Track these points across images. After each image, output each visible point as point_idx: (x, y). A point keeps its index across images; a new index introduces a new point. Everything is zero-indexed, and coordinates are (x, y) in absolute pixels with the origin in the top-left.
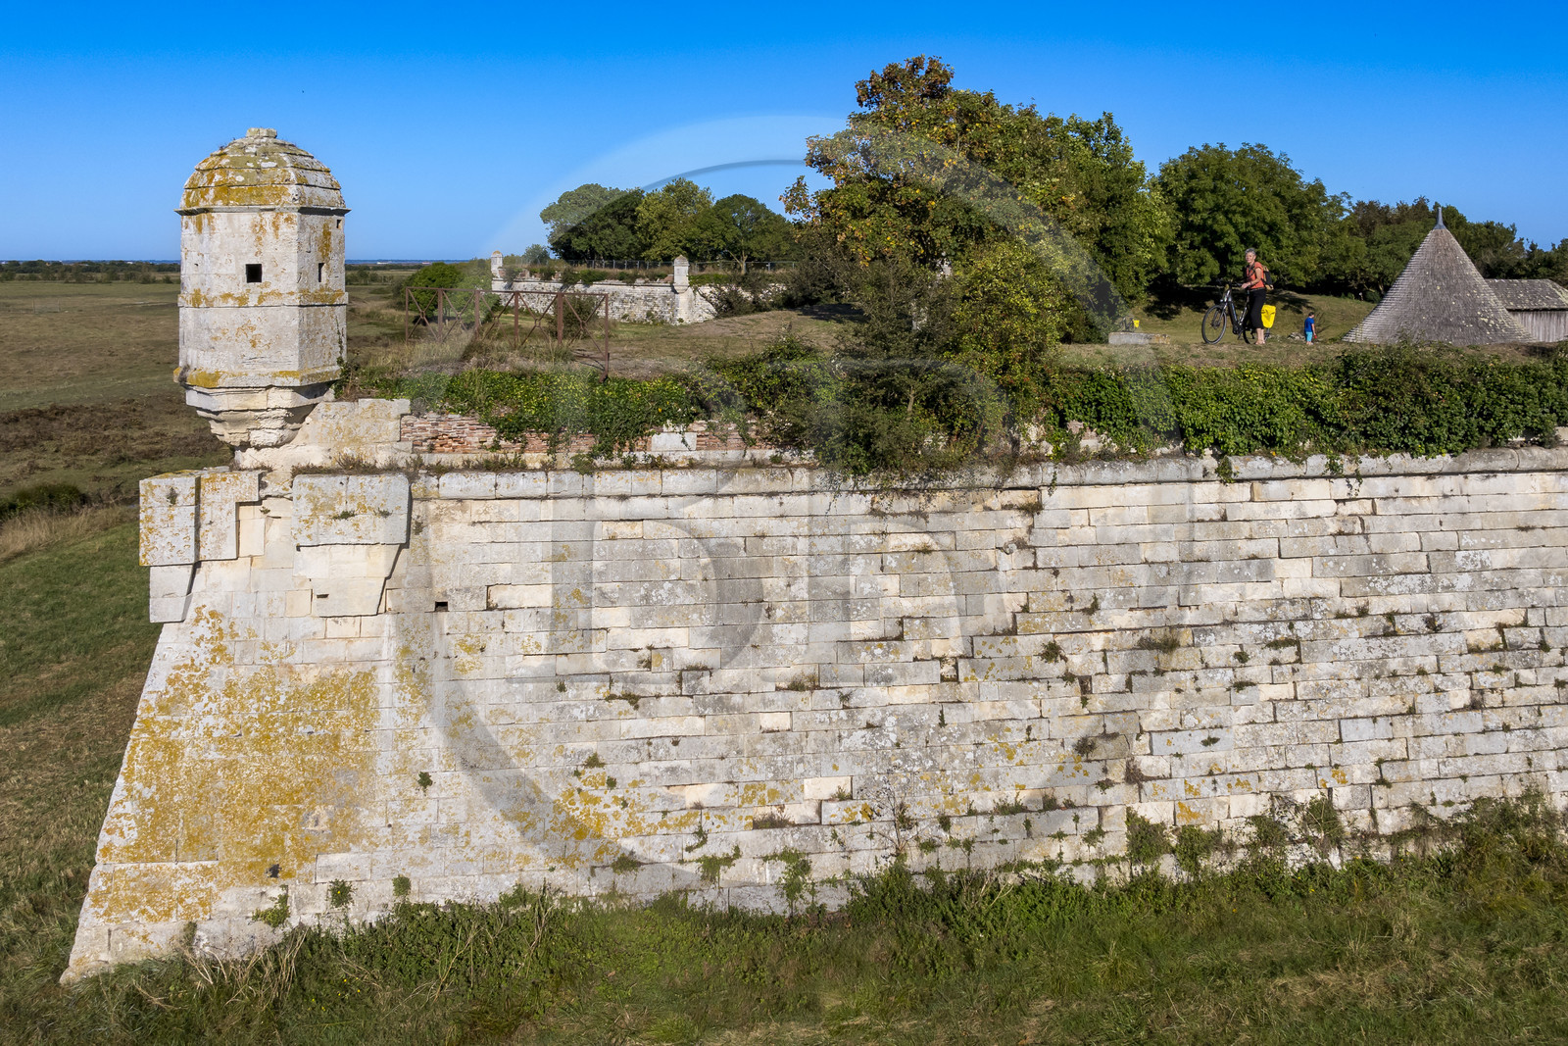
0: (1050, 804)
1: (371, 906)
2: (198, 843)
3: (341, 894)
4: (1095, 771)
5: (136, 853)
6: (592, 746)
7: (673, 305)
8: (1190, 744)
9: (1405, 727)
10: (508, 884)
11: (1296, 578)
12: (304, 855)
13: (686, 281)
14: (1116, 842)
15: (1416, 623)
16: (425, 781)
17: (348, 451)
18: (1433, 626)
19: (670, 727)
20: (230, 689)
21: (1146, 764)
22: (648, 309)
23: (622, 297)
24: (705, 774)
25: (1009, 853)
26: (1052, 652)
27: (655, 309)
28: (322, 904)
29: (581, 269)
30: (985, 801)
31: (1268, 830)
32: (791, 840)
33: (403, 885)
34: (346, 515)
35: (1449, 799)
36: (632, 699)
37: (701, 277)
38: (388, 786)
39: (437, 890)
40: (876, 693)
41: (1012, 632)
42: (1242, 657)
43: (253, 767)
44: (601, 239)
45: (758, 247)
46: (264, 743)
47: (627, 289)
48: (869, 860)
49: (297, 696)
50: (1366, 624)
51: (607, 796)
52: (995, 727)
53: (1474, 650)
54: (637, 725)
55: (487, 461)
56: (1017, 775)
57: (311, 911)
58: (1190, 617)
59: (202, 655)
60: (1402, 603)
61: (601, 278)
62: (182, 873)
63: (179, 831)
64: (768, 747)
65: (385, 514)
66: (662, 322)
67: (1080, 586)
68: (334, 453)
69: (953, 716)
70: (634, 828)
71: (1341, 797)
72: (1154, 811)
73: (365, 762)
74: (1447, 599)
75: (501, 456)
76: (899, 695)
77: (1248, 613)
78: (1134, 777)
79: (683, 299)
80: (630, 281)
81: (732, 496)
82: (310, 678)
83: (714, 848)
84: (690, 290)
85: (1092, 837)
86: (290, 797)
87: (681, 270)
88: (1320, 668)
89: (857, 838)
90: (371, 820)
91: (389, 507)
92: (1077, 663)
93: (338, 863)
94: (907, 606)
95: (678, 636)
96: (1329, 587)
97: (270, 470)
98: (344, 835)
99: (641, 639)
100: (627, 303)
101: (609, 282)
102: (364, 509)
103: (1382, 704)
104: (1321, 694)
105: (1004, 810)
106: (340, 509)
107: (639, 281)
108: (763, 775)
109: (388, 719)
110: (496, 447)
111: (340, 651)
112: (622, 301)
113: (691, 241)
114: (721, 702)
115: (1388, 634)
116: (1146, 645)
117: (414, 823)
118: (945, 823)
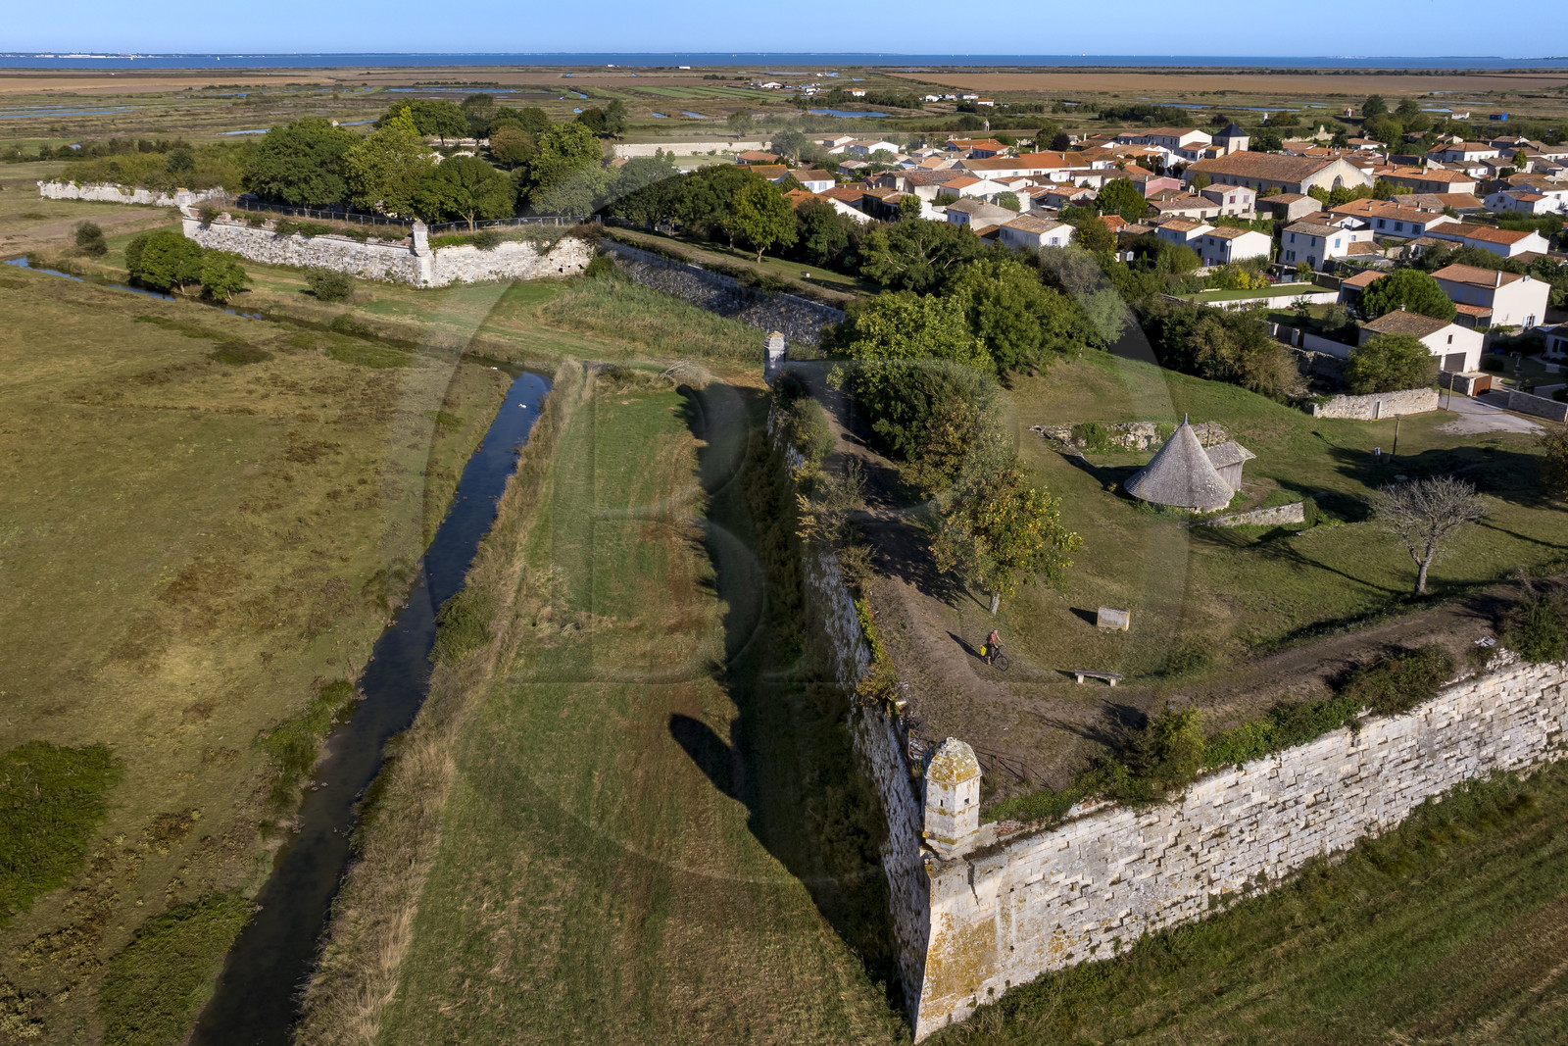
0: (1187, 898)
1: (1000, 991)
2: (949, 989)
3: (991, 991)
4: (1199, 884)
5: (932, 998)
6: (1056, 922)
7: (415, 267)
8: (1227, 868)
9: (1287, 841)
10: (1037, 973)
11: (1257, 797)
12: (979, 983)
13: (427, 244)
14: (1205, 906)
15: (1292, 803)
16: (1012, 948)
18: (1297, 803)
19: (1078, 908)
20: (954, 938)
21: (1214, 876)
22: (386, 268)
23: (353, 252)
24: (1090, 920)
25: (1175, 919)
26: (1188, 848)
27: (394, 269)
28: (985, 996)
29: (296, 219)
30: (1168, 904)
31: (1247, 887)
32: (1115, 933)
33: (1008, 983)
35: (1297, 860)
36: (1069, 903)
37: (439, 239)
38: (1001, 953)
39: (1016, 982)
40: (1139, 877)
41: (1176, 844)
42: (1241, 832)
43: (962, 959)
45: (486, 207)
46: (965, 951)
47: (359, 246)
48: (1137, 934)
49: (973, 934)
50: (1278, 808)
51: (1063, 936)
52: (1171, 878)
53: (1308, 807)
54: (1071, 910)
55: (1021, 835)
56: (1178, 892)
57: (983, 999)
58: (1226, 822)
59: (944, 929)
60: (1287, 797)
61: (325, 231)
62: (945, 1000)
63: (943, 987)
64: (1108, 906)
66: (405, 282)
67: (1195, 823)
69: (1160, 878)
70: (1072, 944)
71: (1268, 869)
72: (1216, 891)
73: (994, 948)
74: (1301, 792)
75: (1025, 832)
76: (1144, 876)
77: (1243, 815)
78: (1211, 882)
80: (362, 238)
81: (1096, 825)
82: (976, 926)
83: (1094, 944)
84: (431, 253)
85: (1198, 906)
86: (974, 966)
87: (421, 233)
88: (1263, 828)
89: (1133, 927)
90: (998, 965)
92: (1194, 849)
93: (989, 982)
94: (1145, 845)
95: (1079, 877)
96: (1266, 798)
98: (990, 972)
99: (1068, 882)
100: (359, 260)
101: (334, 236)
103: (1281, 835)
104: (1263, 837)
105: (1174, 904)
107: (371, 240)
108: (1107, 915)
109: (1000, 932)
110: (1021, 828)
111: (984, 915)
112: (353, 257)
113: (420, 202)
114: (1094, 895)
115: (1284, 809)
116: (1215, 836)
117: (1009, 963)
118: (1158, 914)
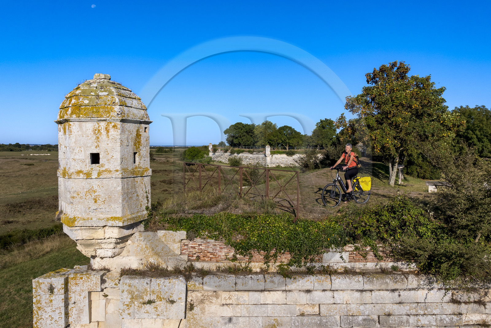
7: (265, 160)
13: (270, 153)
17: (153, 260)
22: (257, 162)
23: (249, 158)
27: (260, 162)
29: (236, 149)
34: (150, 302)
37: (274, 152)
44: (242, 140)
45: (292, 142)
47: (251, 155)
55: (230, 268)
61: (242, 152)
65: (172, 302)
66: (262, 166)
68: (144, 262)
75: (237, 264)
79: (268, 159)
80: (251, 153)
81: (371, 291)
84: (271, 156)
87: (268, 149)
91: (174, 298)
97: (109, 270)
100: (251, 160)
101: (245, 153)
102: (160, 299)
106: (146, 299)
107: (254, 153)
110: (234, 259)
112: (249, 159)
113: (271, 140)
